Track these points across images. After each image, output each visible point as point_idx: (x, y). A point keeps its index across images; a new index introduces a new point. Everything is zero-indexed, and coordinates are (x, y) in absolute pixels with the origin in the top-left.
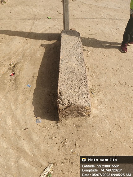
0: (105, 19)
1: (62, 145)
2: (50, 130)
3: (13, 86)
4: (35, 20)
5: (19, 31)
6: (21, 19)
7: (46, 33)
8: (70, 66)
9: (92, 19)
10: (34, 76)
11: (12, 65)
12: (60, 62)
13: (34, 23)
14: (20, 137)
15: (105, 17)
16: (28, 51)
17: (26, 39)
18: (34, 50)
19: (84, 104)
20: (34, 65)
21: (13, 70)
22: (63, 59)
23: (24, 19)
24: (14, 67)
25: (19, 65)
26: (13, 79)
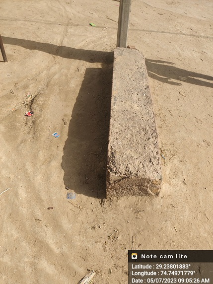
0: (184, 34)
1: (109, 241)
2: (90, 213)
3: (29, 133)
4: (69, 27)
5: (42, 42)
6: (45, 23)
7: (86, 49)
8: (129, 108)
9: (163, 32)
10: (66, 119)
11: (29, 99)
12: (113, 101)
13: (67, 32)
14: (41, 221)
15: (184, 32)
16: (56, 77)
17: (54, 56)
18: (66, 76)
19: (152, 175)
20: (65, 101)
21: (31, 106)
22: (117, 96)
23: (50, 24)
24: (32, 101)
25: (41, 99)
26: (31, 121)
